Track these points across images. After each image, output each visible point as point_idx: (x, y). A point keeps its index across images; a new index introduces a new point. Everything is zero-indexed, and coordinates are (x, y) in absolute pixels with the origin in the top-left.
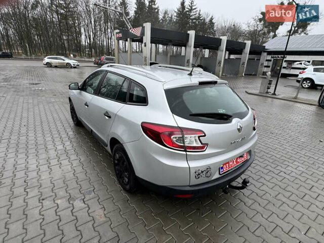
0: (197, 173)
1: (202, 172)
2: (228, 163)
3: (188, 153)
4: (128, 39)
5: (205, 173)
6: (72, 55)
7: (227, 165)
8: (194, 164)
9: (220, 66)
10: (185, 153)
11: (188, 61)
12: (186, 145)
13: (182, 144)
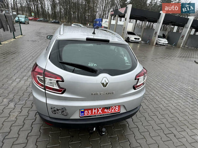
0: (53, 110)
1: (57, 110)
2: (91, 110)
3: (46, 91)
4: (117, 15)
5: (60, 111)
6: (88, 24)
7: (90, 111)
8: (50, 102)
9: (182, 39)
10: (44, 91)
11: (156, 33)
12: (46, 85)
13: (43, 84)
